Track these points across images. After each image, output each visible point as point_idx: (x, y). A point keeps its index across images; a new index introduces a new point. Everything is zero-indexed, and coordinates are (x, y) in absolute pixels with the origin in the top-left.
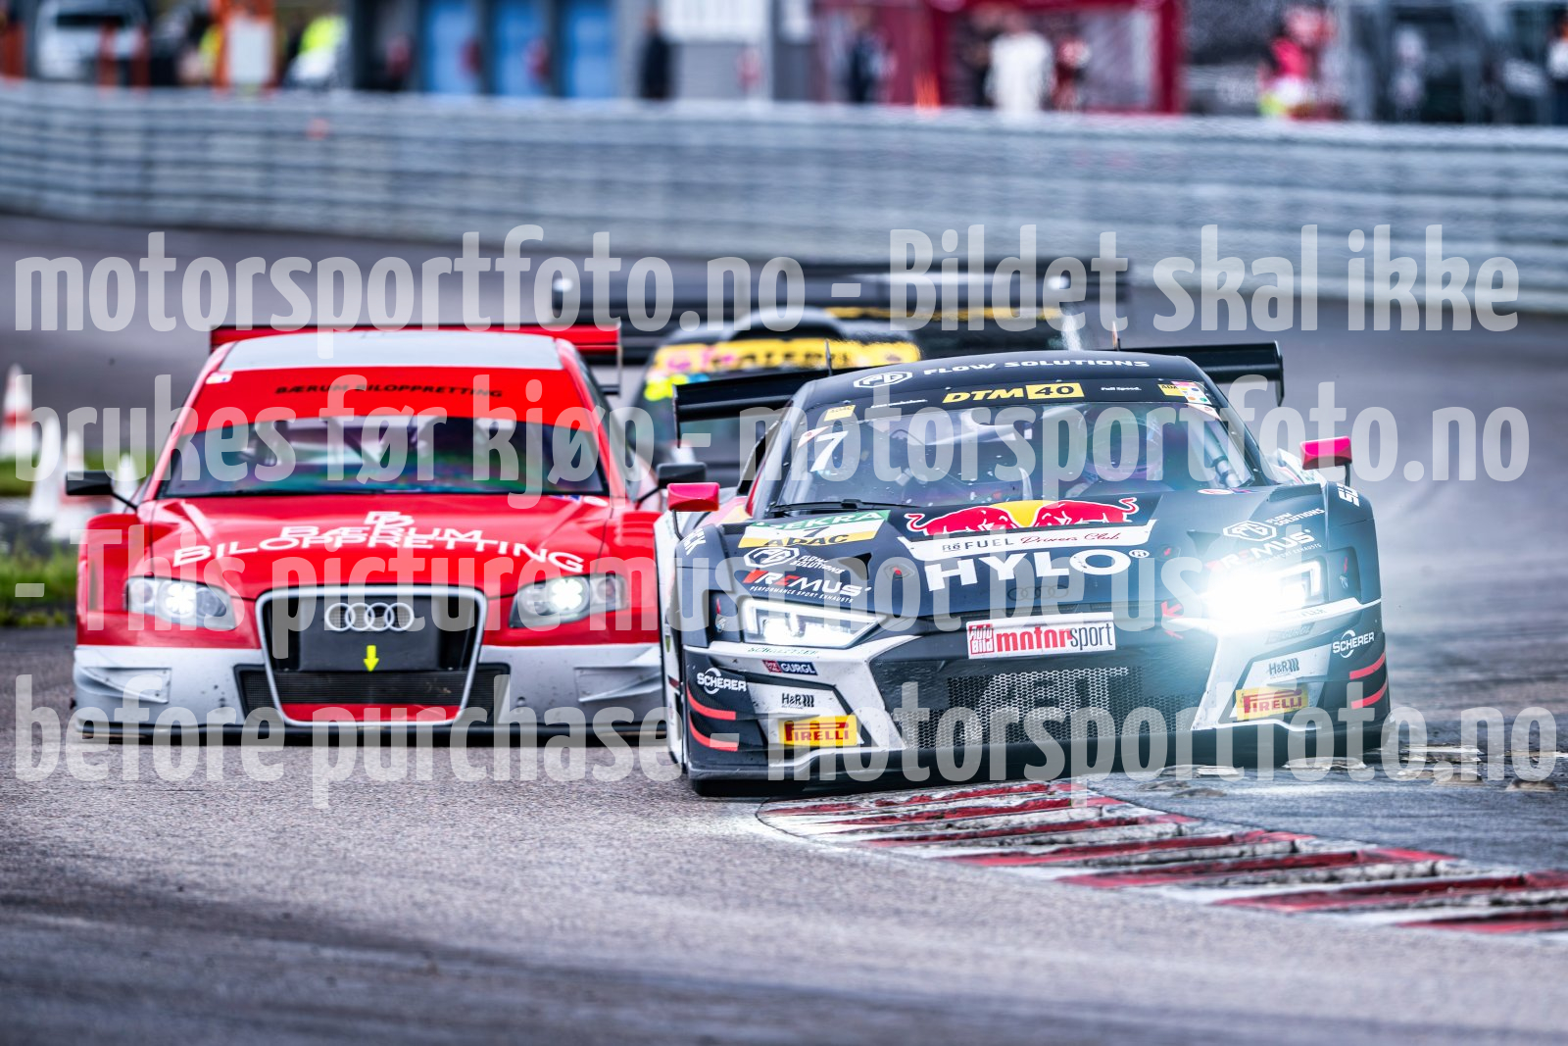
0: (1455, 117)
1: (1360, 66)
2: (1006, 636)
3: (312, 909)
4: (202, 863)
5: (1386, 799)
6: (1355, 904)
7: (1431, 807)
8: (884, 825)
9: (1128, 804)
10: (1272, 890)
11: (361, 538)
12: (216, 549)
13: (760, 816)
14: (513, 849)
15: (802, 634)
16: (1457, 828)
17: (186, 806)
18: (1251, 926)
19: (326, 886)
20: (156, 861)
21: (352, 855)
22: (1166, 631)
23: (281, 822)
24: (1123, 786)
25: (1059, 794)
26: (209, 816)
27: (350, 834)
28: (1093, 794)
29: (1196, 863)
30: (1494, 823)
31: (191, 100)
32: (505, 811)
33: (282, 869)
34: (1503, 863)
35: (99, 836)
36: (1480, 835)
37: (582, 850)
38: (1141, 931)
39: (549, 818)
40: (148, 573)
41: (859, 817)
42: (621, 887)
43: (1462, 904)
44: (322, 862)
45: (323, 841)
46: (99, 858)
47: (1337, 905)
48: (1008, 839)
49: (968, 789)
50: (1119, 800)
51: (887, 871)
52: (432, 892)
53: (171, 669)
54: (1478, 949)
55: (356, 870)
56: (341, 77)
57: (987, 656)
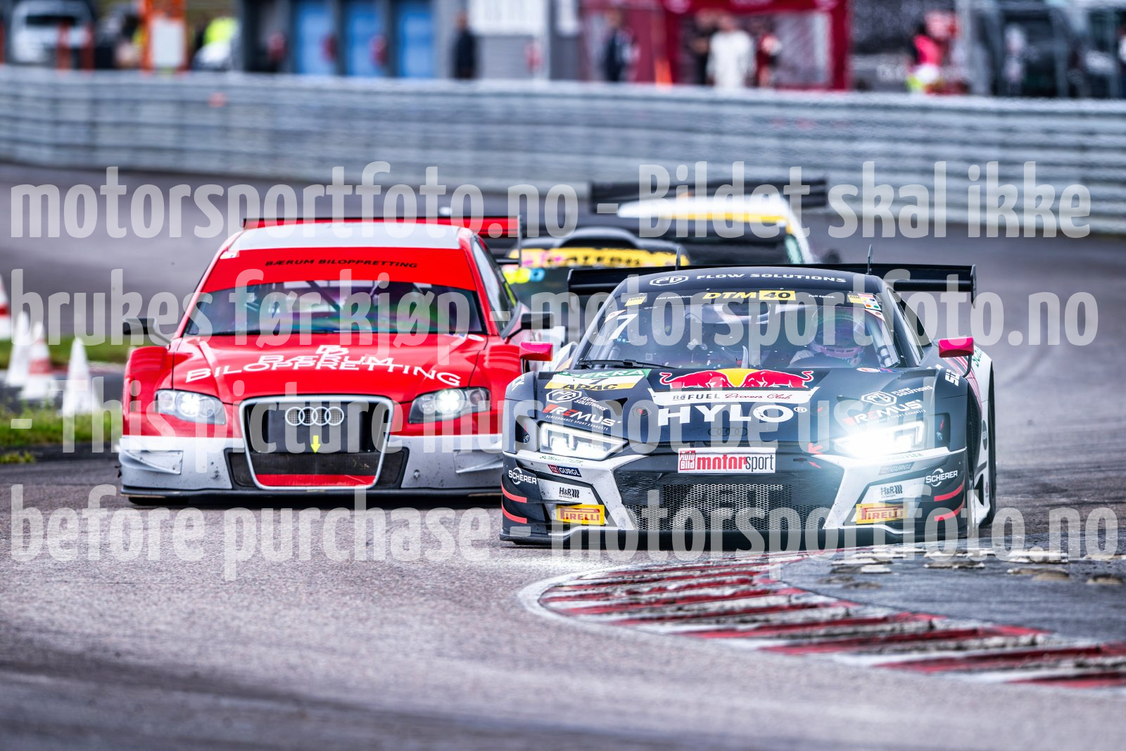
1: (980, 54)
2: (704, 459)
3: (214, 670)
4: (134, 636)
5: (999, 590)
6: (976, 666)
7: (1032, 596)
8: (632, 608)
9: (810, 593)
10: (915, 656)
11: (311, 364)
12: (215, 370)
13: (541, 602)
14: (361, 626)
15: (575, 449)
16: (1051, 611)
17: (122, 595)
18: (899, 683)
19: (224, 653)
20: (100, 635)
21: (243, 630)
22: (810, 462)
23: (191, 606)
24: (806, 579)
25: (760, 586)
26: (139, 602)
27: (242, 615)
28: (785, 586)
29: (860, 637)
30: (1078, 607)
31: (124, 78)
32: (355, 599)
33: (192, 640)
34: (1085, 636)
35: (58, 616)
36: (1067, 616)
37: (411, 627)
38: (819, 686)
39: (387, 604)
40: (170, 387)
41: (614, 602)
42: (440, 654)
43: (1054, 667)
44: (221, 635)
45: (222, 620)
46: (58, 632)
47: (963, 667)
48: (722, 619)
49: (693, 582)
50: (804, 590)
51: (634, 642)
52: (302, 657)
53: (182, 451)
54: (1066, 700)
55: (246, 642)
56: (234, 62)
57: (690, 472)
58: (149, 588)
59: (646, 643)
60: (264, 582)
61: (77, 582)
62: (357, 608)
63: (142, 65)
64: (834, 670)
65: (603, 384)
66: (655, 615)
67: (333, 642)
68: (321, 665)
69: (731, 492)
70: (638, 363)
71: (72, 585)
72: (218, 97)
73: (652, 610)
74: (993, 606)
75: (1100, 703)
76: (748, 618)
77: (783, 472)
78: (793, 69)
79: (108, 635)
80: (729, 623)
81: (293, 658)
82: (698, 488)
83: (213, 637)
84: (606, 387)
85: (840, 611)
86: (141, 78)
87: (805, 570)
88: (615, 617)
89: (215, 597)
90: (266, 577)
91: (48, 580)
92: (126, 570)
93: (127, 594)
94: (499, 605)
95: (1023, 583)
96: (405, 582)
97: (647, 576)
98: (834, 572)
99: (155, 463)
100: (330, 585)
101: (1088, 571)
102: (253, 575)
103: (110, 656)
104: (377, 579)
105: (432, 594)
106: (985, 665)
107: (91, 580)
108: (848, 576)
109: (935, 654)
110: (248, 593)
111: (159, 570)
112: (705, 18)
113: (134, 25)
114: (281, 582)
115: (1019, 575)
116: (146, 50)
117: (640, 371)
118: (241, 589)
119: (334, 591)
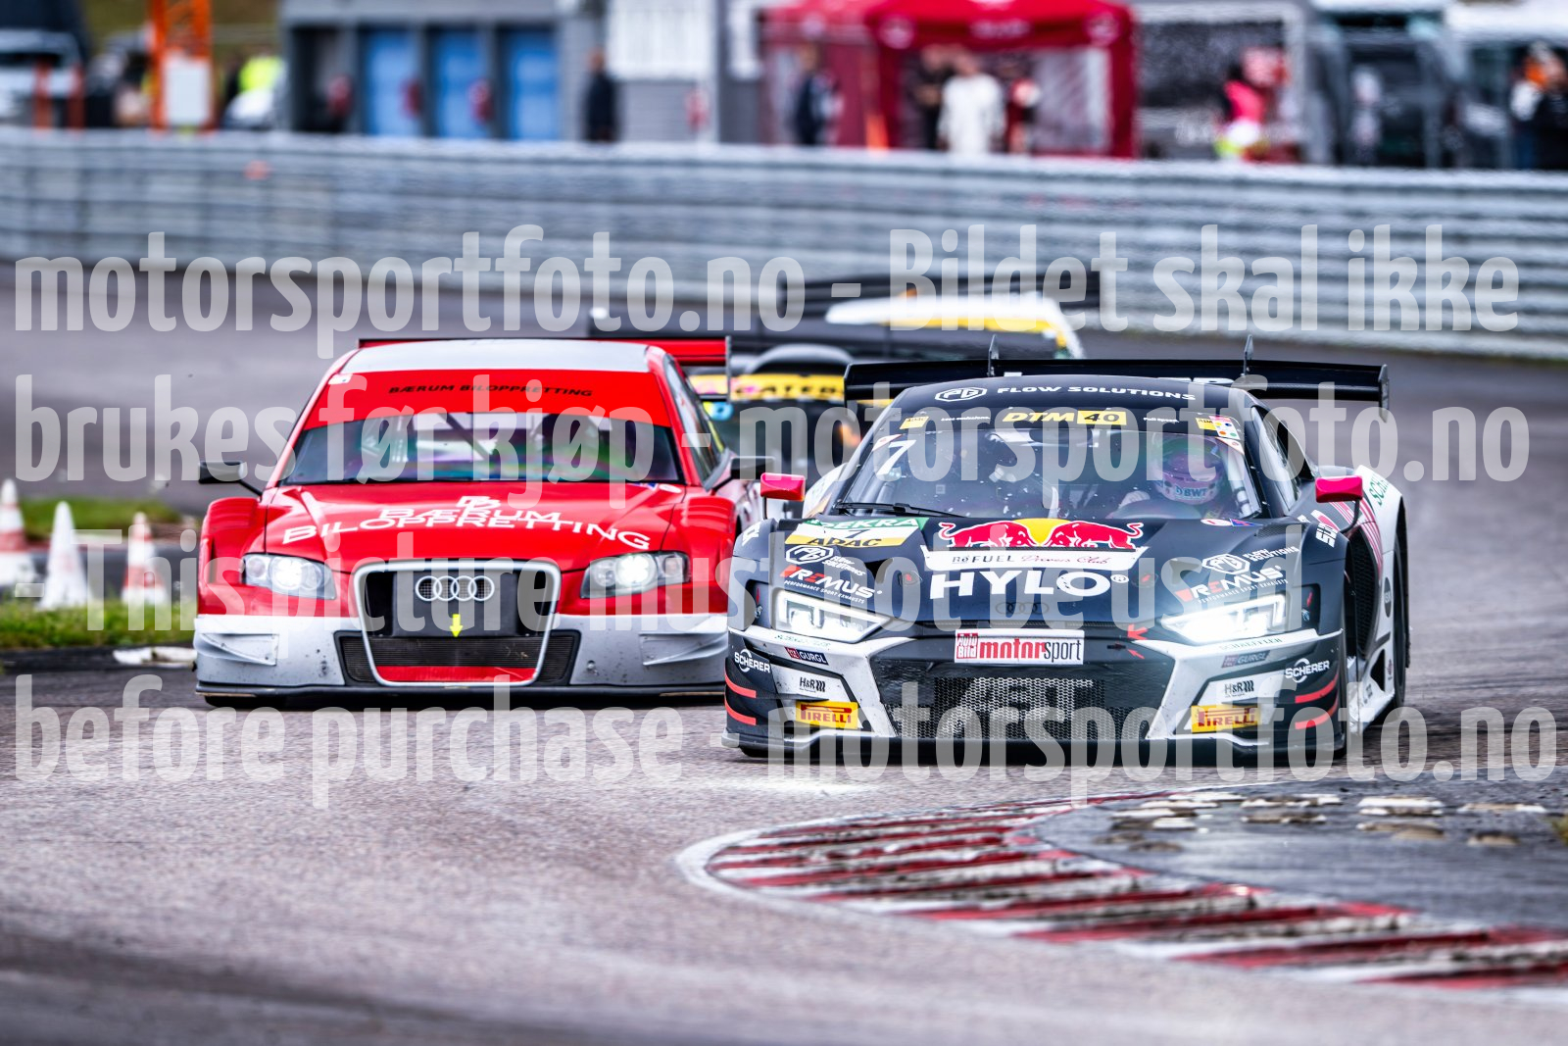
0: (1416, 161)
1: (1317, 106)
2: (989, 644)
3: (253, 963)
4: (141, 916)
5: (1345, 853)
6: (1315, 959)
7: (1393, 861)
8: (835, 879)
9: (1084, 857)
10: (1230, 945)
11: (451, 519)
12: (322, 528)
13: (710, 869)
14: (458, 902)
15: (821, 628)
16: (1418, 882)
17: (125, 859)
18: (1208, 982)
19: (268, 940)
20: (95, 914)
21: (295, 909)
22: (1130, 651)
23: (221, 875)
24: (1078, 838)
25: (1014, 847)
26: (149, 869)
27: (292, 886)
28: (1047, 847)
29: (1152, 918)
30: (1455, 876)
31: (127, 139)
32: (450, 864)
33: (222, 923)
34: (1465, 916)
35: (36, 889)
36: (1442, 889)
37: (527, 904)
38: (1097, 987)
39: (495, 871)
40: (261, 550)
41: (809, 869)
42: (568, 941)
43: (1424, 959)
44: (263, 916)
45: (264, 894)
46: (36, 912)
47: (1295, 959)
48: (961, 893)
49: (920, 841)
50: (1074, 853)
51: (838, 925)
52: (377, 946)
53: (278, 635)
54: (1440, 1006)
55: (298, 924)
56: (279, 118)
57: (970, 661)
58: (163, 849)
59: (854, 927)
60: (322, 841)
61: (62, 841)
62: (453, 878)
63: (153, 121)
64: (1117, 964)
65: (863, 538)
66: (867, 887)
67: (420, 925)
68: (403, 957)
69: (1024, 689)
70: (912, 508)
71: (56, 845)
72: (257, 166)
73: (863, 881)
74: (1338, 876)
75: (1486, 1010)
76: (997, 891)
77: (1093, 663)
78: (1057, 128)
79: (106, 915)
80: (971, 899)
81: (364, 946)
82: (981, 683)
83: (252, 918)
84: (866, 543)
85: (1124, 882)
86: (150, 139)
87: (1077, 826)
88: (812, 890)
89: (254, 863)
90: (326, 835)
91: (22, 838)
92: (131, 824)
93: (132, 857)
94: (651, 874)
95: (1381, 843)
96: (519, 841)
97: (855, 833)
98: (1116, 827)
99: (242, 650)
100: (415, 845)
101: (1469, 826)
102: (307, 830)
103: (109, 945)
104: (479, 837)
105: (557, 857)
106: (1327, 957)
107: (83, 838)
108: (1135, 833)
109: (1256, 942)
110: (301, 856)
111: (176, 825)
112: (935, 57)
113: (141, 67)
114: (346, 842)
115: (1373, 833)
116: (157, 101)
117: (913, 521)
118: (291, 851)
119: (421, 853)
